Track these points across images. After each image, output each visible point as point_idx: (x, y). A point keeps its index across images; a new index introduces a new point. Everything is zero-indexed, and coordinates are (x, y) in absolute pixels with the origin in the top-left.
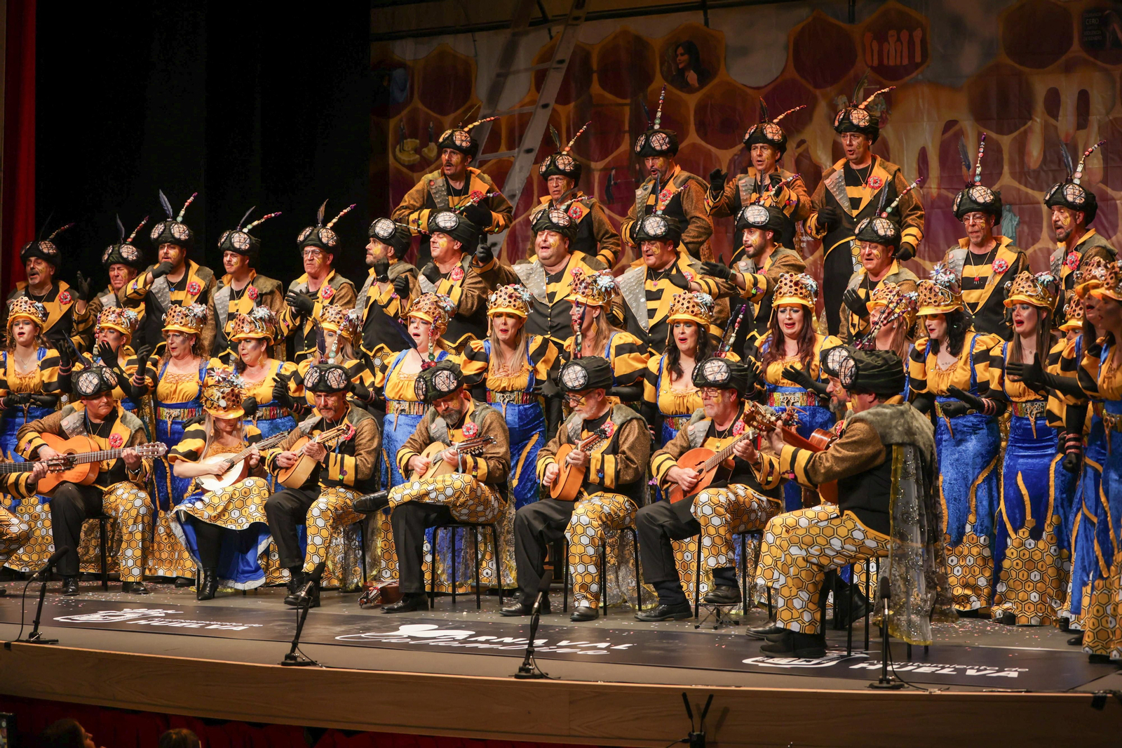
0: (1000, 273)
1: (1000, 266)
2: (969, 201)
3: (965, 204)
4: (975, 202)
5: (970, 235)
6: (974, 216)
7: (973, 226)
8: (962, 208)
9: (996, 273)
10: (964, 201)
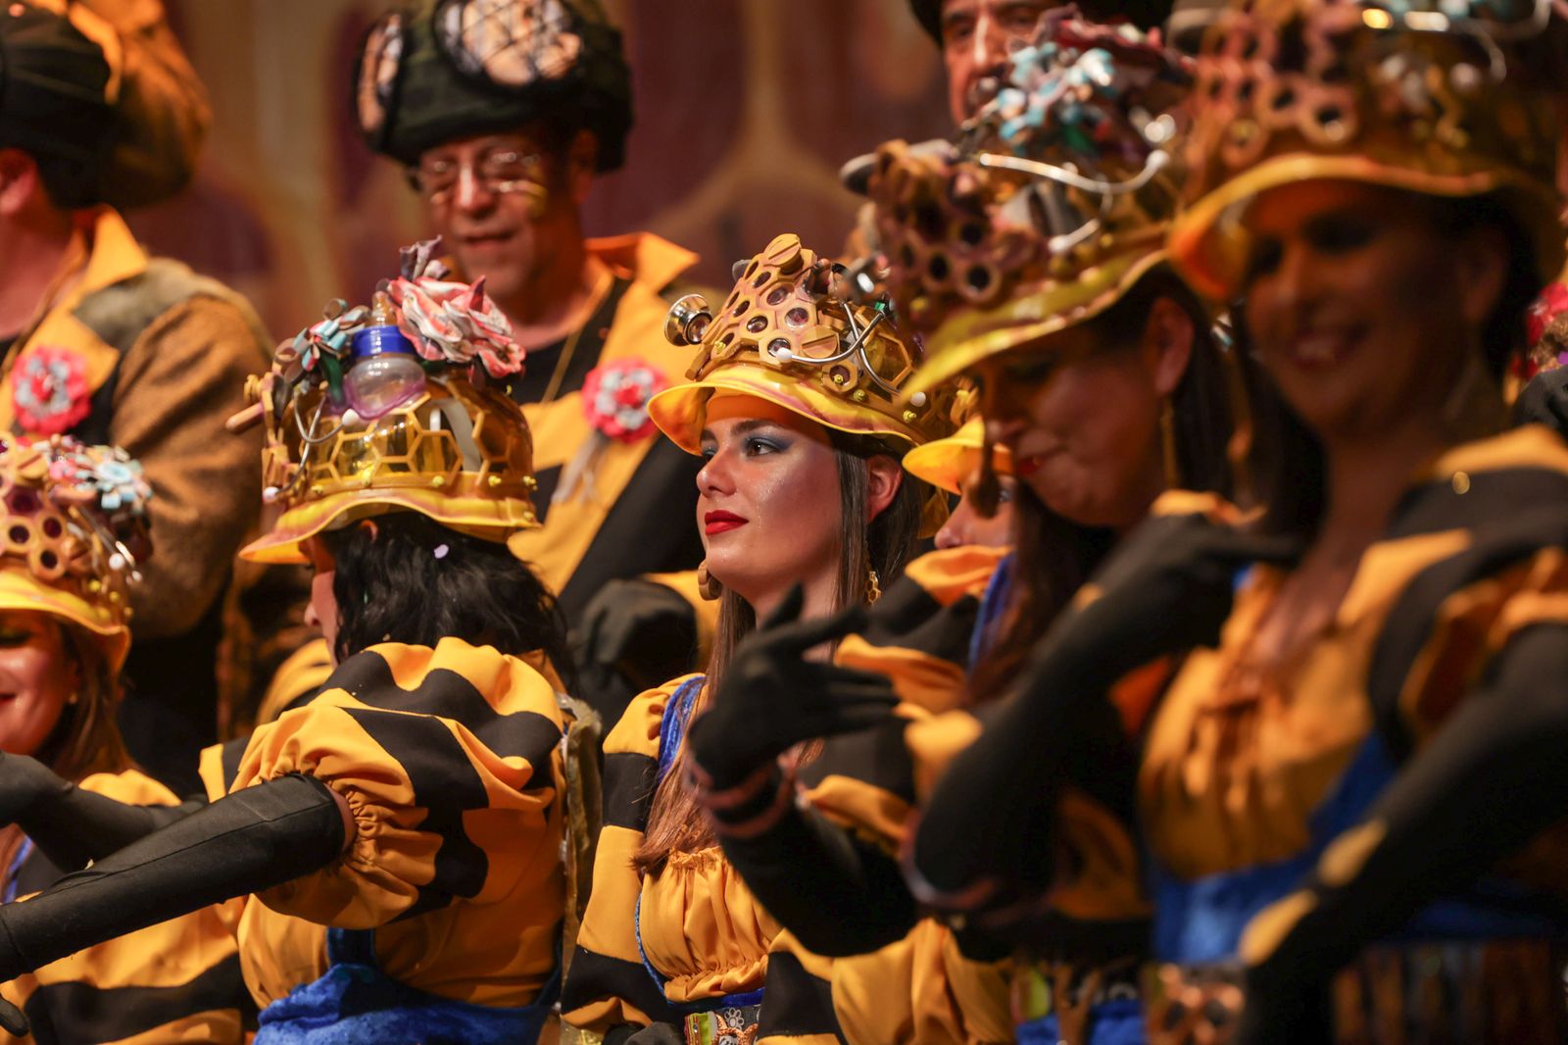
0: (628, 437)
1: (629, 399)
2: (441, 79)
3: (425, 97)
4: (482, 82)
5: (466, 252)
6: (481, 158)
7: (480, 213)
8: (410, 118)
9: (607, 438)
10: (418, 80)
